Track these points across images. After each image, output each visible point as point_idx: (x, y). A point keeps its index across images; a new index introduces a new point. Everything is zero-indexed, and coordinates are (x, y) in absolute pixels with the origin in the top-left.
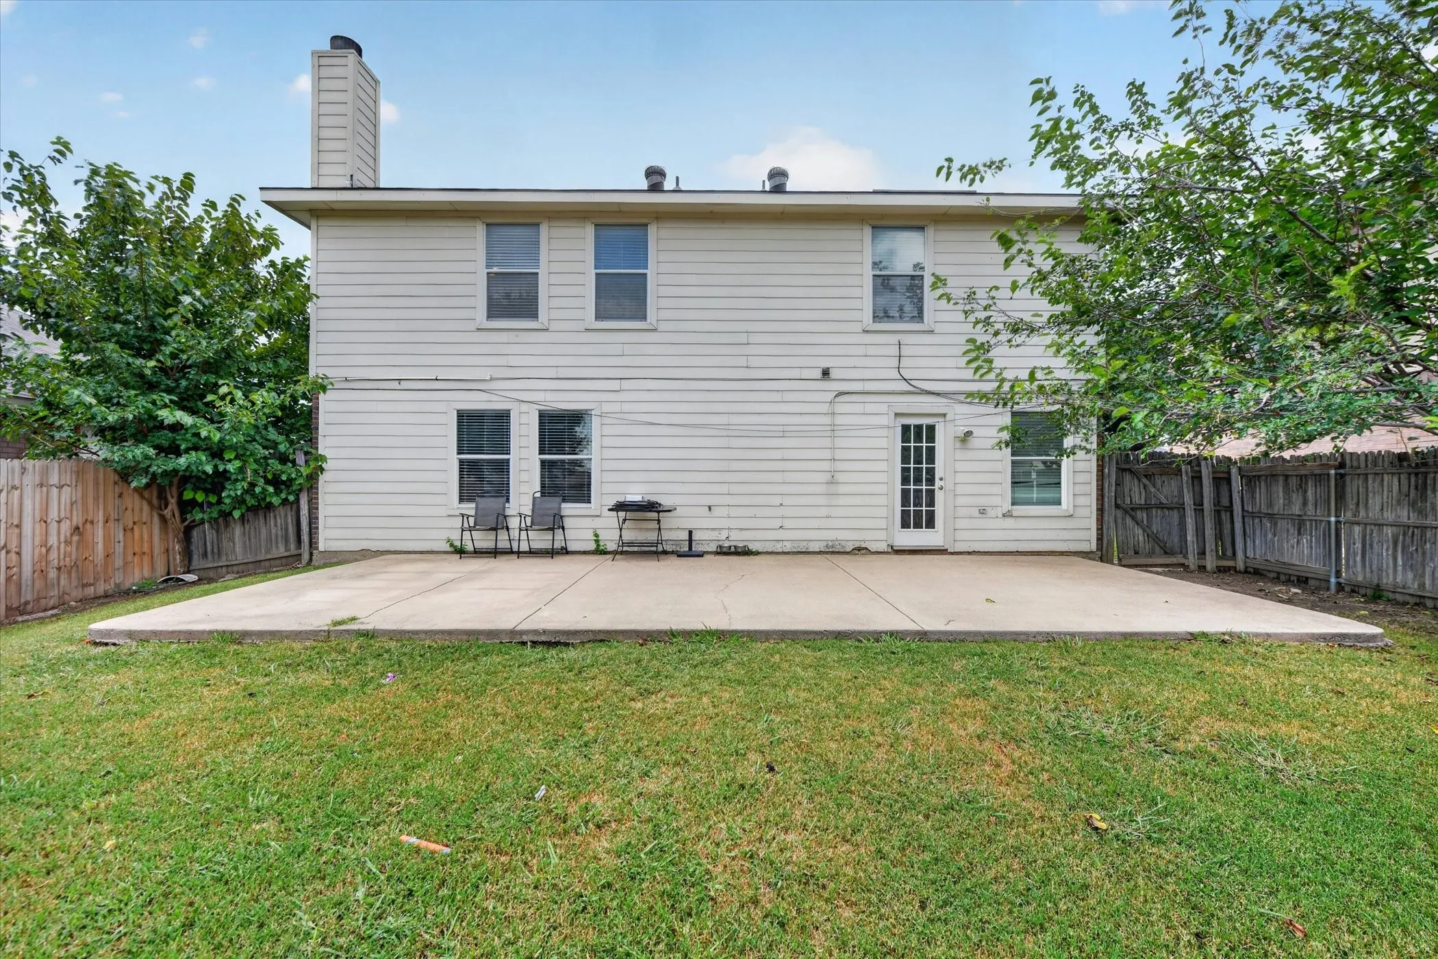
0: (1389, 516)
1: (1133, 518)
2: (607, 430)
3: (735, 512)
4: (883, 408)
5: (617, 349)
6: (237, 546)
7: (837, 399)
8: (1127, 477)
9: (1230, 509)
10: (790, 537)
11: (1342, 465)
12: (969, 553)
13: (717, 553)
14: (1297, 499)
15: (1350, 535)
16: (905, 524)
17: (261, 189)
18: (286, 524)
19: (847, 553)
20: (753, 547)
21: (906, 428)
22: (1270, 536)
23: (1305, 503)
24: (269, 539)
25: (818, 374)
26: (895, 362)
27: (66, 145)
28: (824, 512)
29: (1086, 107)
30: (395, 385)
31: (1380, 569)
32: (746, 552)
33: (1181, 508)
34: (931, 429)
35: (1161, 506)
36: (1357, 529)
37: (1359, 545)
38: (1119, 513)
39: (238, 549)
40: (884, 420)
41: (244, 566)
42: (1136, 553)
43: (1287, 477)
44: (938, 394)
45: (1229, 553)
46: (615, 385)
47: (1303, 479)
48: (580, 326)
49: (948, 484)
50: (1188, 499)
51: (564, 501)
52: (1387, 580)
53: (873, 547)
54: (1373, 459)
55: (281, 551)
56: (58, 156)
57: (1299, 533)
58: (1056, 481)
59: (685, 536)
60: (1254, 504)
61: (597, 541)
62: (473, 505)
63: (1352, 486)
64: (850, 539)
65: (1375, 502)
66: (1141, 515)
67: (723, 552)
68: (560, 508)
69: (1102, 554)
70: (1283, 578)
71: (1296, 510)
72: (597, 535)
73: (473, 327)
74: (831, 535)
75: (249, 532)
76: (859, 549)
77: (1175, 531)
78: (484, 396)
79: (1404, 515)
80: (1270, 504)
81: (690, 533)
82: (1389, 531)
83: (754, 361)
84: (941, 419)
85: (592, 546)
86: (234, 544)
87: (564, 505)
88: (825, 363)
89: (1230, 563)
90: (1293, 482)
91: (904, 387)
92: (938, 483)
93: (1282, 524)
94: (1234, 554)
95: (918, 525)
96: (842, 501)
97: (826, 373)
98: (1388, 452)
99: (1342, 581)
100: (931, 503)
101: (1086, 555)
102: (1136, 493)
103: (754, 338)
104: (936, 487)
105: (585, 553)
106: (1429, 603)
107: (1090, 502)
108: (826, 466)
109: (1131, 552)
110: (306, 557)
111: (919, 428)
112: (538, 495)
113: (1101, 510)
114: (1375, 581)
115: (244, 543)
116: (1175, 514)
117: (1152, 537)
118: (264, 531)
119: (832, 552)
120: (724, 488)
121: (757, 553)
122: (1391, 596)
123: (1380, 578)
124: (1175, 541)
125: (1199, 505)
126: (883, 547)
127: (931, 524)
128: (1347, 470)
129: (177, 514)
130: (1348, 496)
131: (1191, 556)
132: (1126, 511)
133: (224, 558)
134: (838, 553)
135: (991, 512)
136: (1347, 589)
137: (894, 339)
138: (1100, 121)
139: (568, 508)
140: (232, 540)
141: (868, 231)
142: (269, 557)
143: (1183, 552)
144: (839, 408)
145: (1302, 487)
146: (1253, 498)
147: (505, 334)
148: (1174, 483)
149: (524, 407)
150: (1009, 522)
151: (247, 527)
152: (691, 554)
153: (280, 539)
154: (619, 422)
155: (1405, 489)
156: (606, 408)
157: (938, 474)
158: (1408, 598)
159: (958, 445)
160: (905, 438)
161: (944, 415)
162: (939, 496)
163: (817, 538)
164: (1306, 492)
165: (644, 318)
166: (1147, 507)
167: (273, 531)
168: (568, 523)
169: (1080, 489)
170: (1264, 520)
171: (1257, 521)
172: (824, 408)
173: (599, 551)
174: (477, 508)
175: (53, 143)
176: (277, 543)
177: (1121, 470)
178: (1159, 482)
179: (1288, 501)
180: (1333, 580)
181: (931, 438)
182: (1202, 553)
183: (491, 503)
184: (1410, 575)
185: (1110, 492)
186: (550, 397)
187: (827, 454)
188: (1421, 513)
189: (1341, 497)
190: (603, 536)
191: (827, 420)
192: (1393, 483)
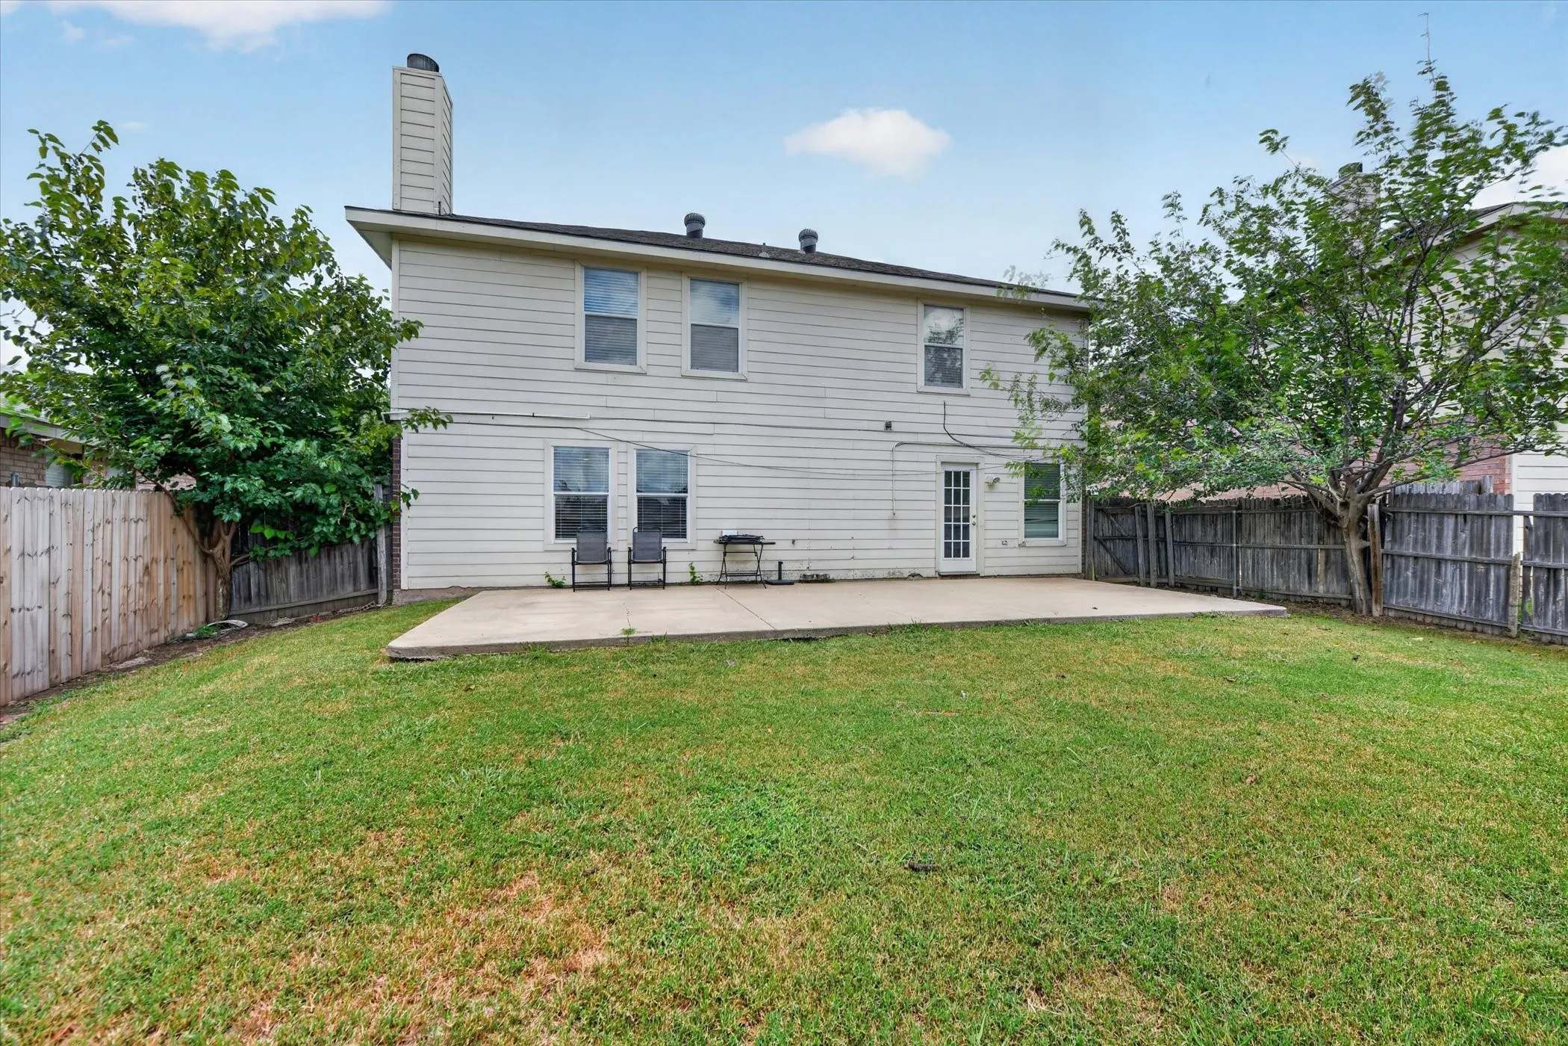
0: (1269, 542)
1: (1105, 547)
2: (703, 471)
3: (814, 545)
4: (933, 458)
5: (712, 396)
6: (292, 587)
7: (897, 449)
8: (1101, 516)
9: (1164, 540)
10: (861, 565)
11: (1239, 508)
12: (995, 577)
13: (800, 581)
14: (1210, 532)
15: (1245, 556)
16: (947, 555)
17: (347, 207)
18: (356, 563)
19: (905, 579)
20: (832, 575)
21: (948, 474)
22: (1192, 559)
23: (1216, 535)
24: (333, 579)
25: (882, 426)
26: (941, 419)
27: (110, 132)
28: (887, 544)
29: (1086, 228)
30: (488, 420)
31: (1263, 579)
32: (824, 580)
33: (1135, 538)
34: (967, 475)
35: (1122, 538)
36: (1249, 551)
37: (1250, 563)
38: (1096, 543)
39: (293, 589)
40: (932, 467)
41: (301, 609)
42: (1107, 574)
43: (1204, 515)
44: (973, 447)
45: (1164, 573)
46: (709, 429)
47: (1214, 518)
48: (677, 372)
49: (981, 521)
50: (1140, 533)
51: (665, 536)
52: (1268, 586)
53: (924, 575)
54: (1260, 503)
55: (348, 591)
56: (100, 144)
57: (1212, 556)
58: (1053, 518)
59: (775, 567)
60: (1181, 535)
61: (692, 573)
62: (574, 541)
63: (1246, 522)
64: (906, 567)
65: (1260, 532)
66: (1108, 544)
67: (806, 580)
68: (660, 542)
69: (1084, 575)
70: (1200, 588)
71: (1210, 539)
72: (693, 568)
73: (570, 365)
74: (893, 564)
75: (308, 571)
76: (913, 575)
77: (1130, 555)
78: (582, 435)
79: (1279, 541)
80: (1192, 536)
81: (780, 563)
82: (1268, 552)
83: (830, 413)
84: (974, 468)
85: (688, 578)
86: (287, 586)
87: (664, 540)
88: (888, 417)
89: (1165, 580)
90: (1208, 518)
91: (948, 440)
92: (972, 520)
93: (1200, 549)
94: (1167, 573)
95: (957, 555)
96: (901, 534)
97: (888, 426)
98: (1268, 498)
99: (1240, 588)
100: (966, 536)
101: (1075, 576)
102: (1106, 528)
103: (829, 393)
104: (970, 523)
105: (681, 584)
106: (1292, 599)
107: (1078, 534)
108: (889, 505)
109: (1103, 574)
110: (383, 596)
111: (957, 474)
112: (636, 530)
113: (1084, 541)
114: (1260, 587)
115: (301, 585)
116: (1130, 545)
117: (1117, 562)
118: (326, 571)
119: (893, 578)
120: (806, 524)
121: (832, 581)
122: (1270, 596)
123: (1263, 584)
124: (1130, 565)
125: (1146, 536)
126: (932, 573)
127: (966, 554)
128: (1243, 511)
129: (228, 552)
130: (1244, 531)
131: (1141, 575)
132: (1100, 542)
133: (273, 601)
134: (898, 579)
135: (1011, 544)
136: (1243, 593)
137: (941, 399)
138: (1096, 240)
139: (667, 542)
140: (285, 580)
141: (921, 308)
142: (332, 597)
143: (1136, 572)
144: (898, 456)
145: (1214, 523)
146: (1180, 531)
147: (603, 376)
148: (1130, 520)
149: (622, 446)
150: (1024, 552)
151: (305, 566)
152: (780, 582)
153: (346, 579)
154: (711, 463)
155: (1278, 524)
156: (702, 450)
157: (972, 512)
158: (1280, 597)
159: (987, 489)
160: (948, 482)
161: (977, 464)
162: (972, 531)
163: (882, 564)
164: (1216, 526)
165: (736, 369)
166: (1112, 539)
167: (339, 570)
168: (670, 556)
169: (1071, 525)
170: (1188, 548)
171: (1183, 548)
172: (887, 456)
173: (695, 583)
174: (578, 543)
175: (95, 128)
176: (343, 582)
177: (1097, 510)
178: (1120, 519)
179: (1204, 531)
180: (1235, 587)
181: (967, 483)
182: (1148, 573)
183: (591, 539)
184: (1281, 581)
185: (1091, 527)
186: (648, 437)
187: (888, 495)
188: (1287, 539)
189: (1239, 529)
190: (698, 568)
191: (888, 466)
192: (1271, 521)
